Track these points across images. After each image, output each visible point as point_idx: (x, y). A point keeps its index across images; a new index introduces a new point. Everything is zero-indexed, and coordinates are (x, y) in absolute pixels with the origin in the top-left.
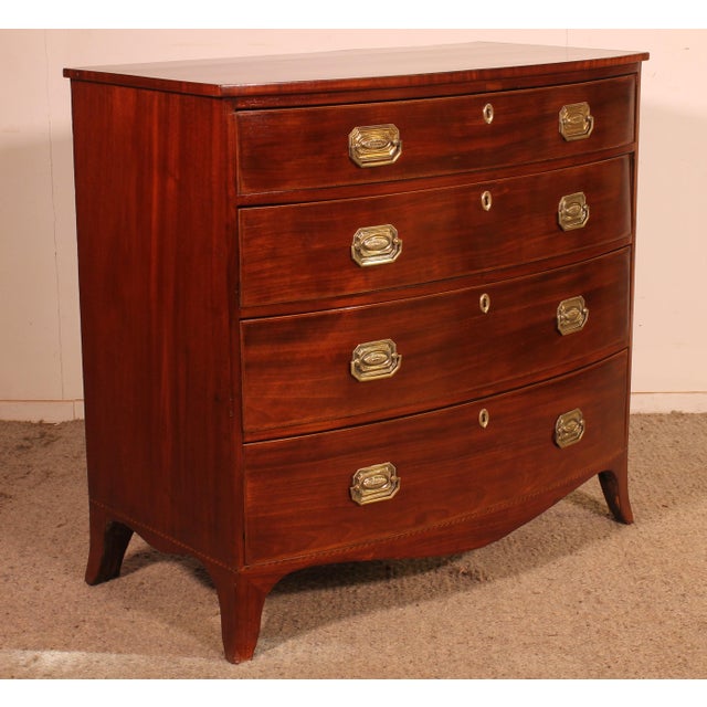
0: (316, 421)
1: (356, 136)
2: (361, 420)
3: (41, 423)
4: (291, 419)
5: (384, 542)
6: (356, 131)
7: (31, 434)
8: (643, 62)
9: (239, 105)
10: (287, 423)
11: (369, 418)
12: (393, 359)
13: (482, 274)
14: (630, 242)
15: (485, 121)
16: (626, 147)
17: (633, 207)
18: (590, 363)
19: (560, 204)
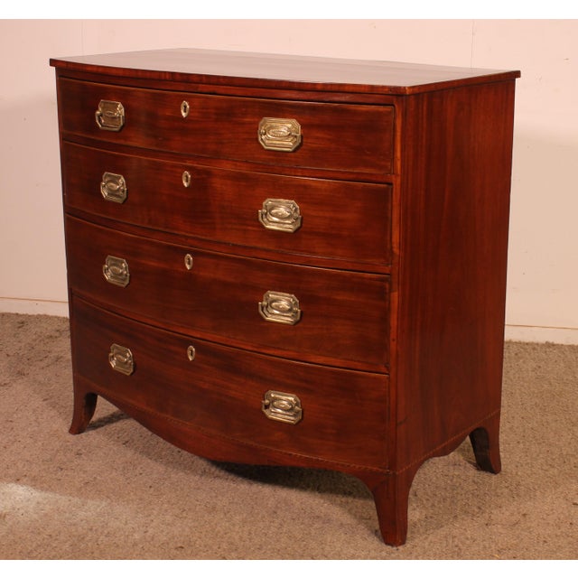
6: (102, 102)
11: (118, 311)
13: (187, 238)
14: (388, 272)
15: (181, 114)
16: (371, 174)
17: (391, 238)
18: (313, 360)
19: (264, 203)
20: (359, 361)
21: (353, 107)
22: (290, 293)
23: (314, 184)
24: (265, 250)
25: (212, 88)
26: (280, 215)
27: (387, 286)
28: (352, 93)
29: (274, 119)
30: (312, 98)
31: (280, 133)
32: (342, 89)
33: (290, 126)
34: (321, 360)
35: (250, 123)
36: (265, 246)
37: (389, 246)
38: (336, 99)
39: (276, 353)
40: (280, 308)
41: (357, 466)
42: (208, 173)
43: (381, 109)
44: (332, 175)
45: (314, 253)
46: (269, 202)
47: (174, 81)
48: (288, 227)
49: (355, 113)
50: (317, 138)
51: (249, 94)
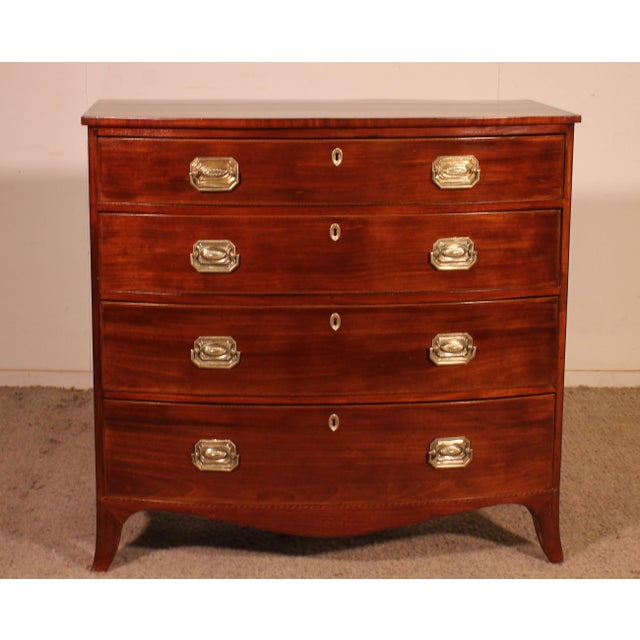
0: (160, 393)
1: (196, 165)
2: (204, 399)
3: (73, 389)
4: (140, 386)
5: (227, 507)
6: (197, 160)
7: (66, 396)
8: (576, 125)
9: (100, 134)
10: (137, 389)
11: (212, 399)
12: (232, 355)
13: (332, 296)
14: (557, 293)
15: (333, 163)
16: (545, 202)
17: (561, 260)
18: (484, 397)
19: (435, 245)
20: (529, 387)
21: (529, 139)
22: (463, 332)
23: (489, 218)
24: (434, 293)
25: (373, 132)
26: (454, 254)
27: (556, 306)
28: (531, 125)
29: (450, 158)
30: (491, 133)
31: (457, 171)
32: (524, 122)
33: (467, 162)
34: (494, 394)
35: (422, 164)
36: (434, 288)
37: (558, 268)
38: (515, 132)
39: (444, 397)
40: (452, 349)
41: (524, 494)
42: (365, 222)
43: (554, 138)
44: (508, 206)
45: (489, 287)
46: (440, 243)
47: (326, 127)
48: (463, 264)
49: (531, 144)
50: (495, 172)
51: (422, 135)
